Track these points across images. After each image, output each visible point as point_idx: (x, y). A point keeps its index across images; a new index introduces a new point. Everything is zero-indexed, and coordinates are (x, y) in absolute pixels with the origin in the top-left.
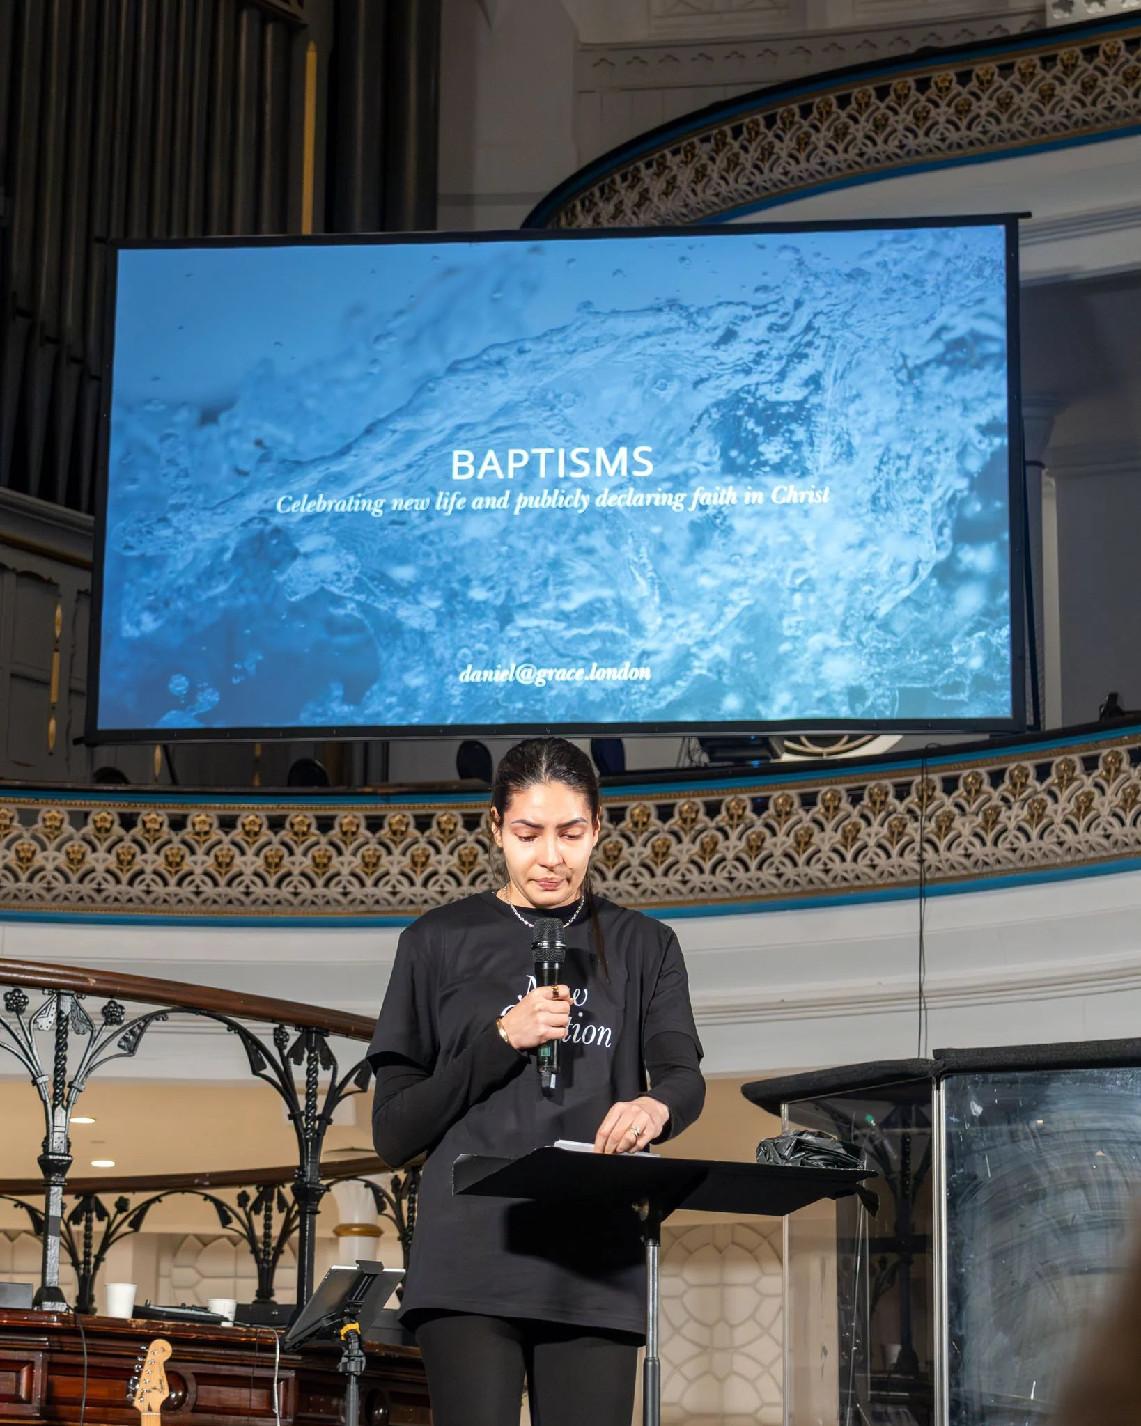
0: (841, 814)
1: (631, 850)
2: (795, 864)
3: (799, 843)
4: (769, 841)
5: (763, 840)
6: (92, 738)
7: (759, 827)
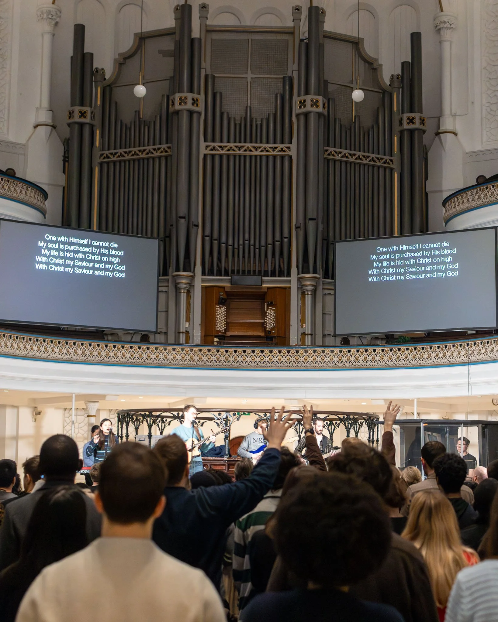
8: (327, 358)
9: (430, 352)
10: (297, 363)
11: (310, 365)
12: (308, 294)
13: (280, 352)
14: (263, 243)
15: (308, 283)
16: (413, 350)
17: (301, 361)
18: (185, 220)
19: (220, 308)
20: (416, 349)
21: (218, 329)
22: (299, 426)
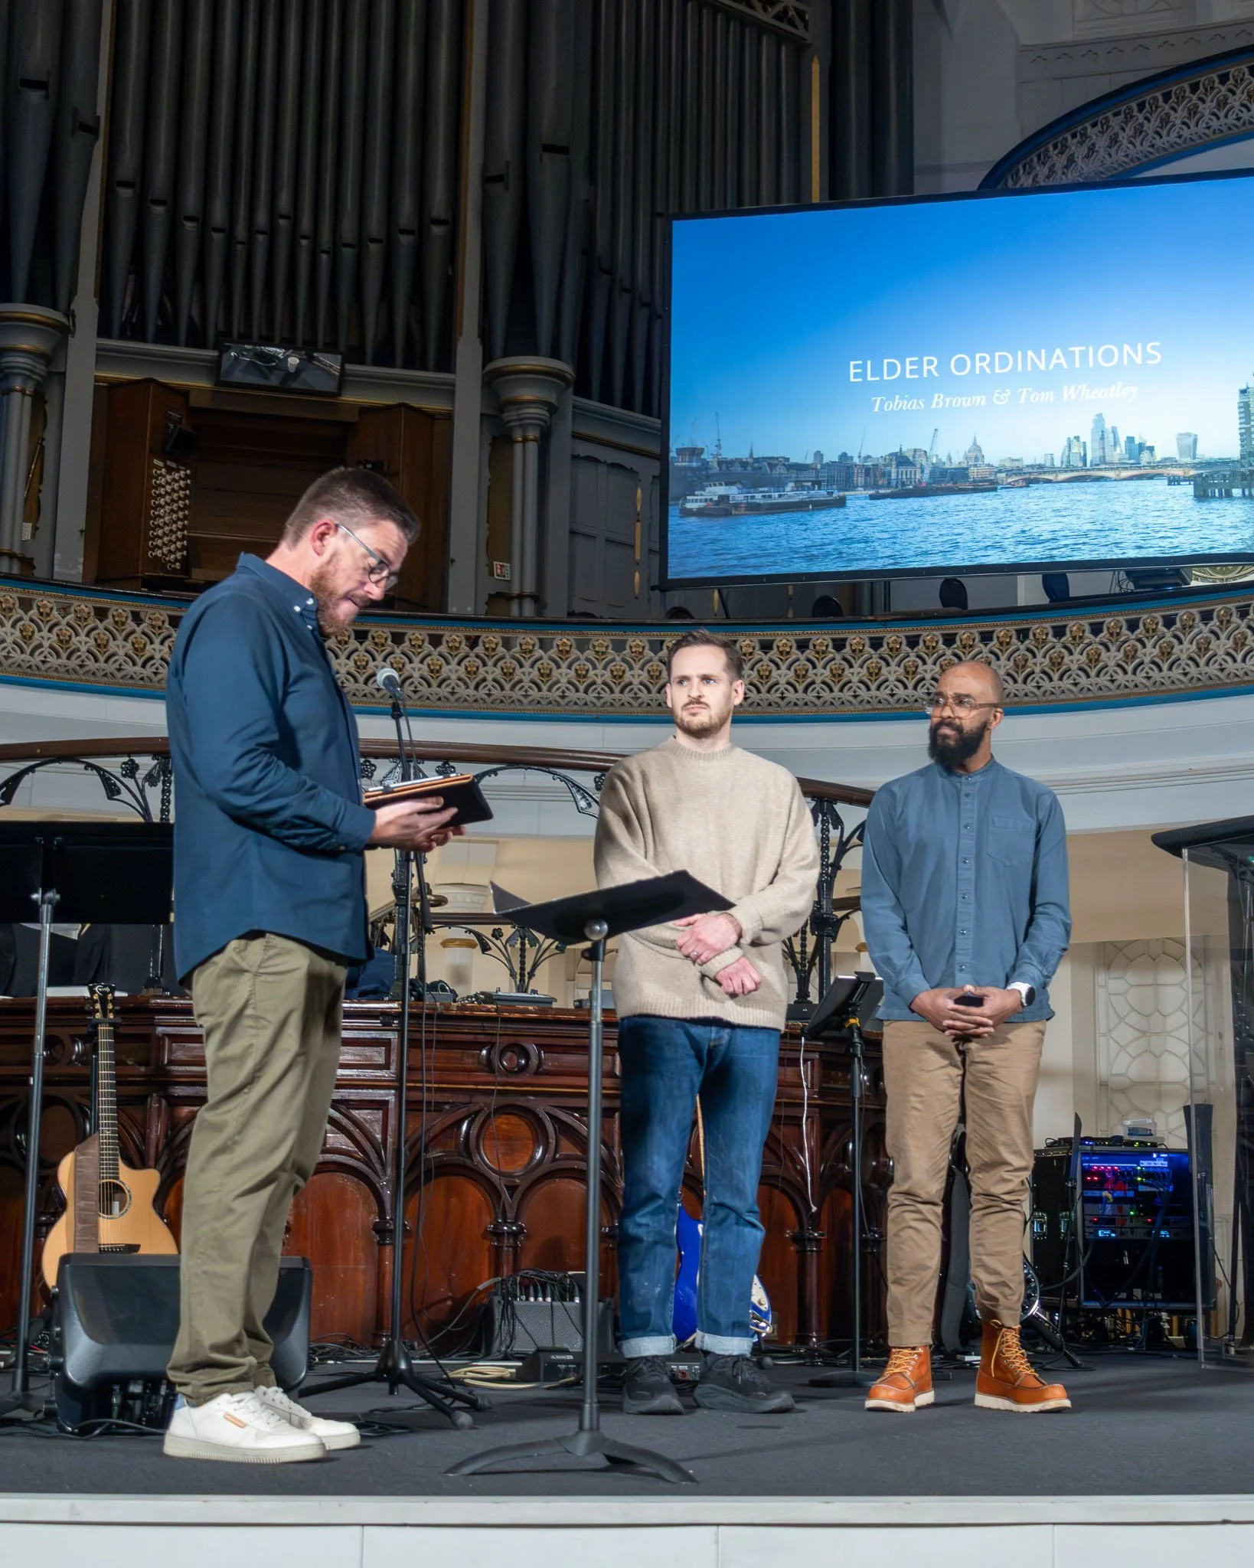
0: (1232, 626)
1: (1071, 657)
2: (1198, 665)
3: (1200, 649)
4: (1177, 648)
5: (1172, 648)
6: (665, 585)
7: (1169, 637)
8: (637, 671)
9: (1094, 646)
10: (507, 686)
11: (563, 697)
12: (525, 440)
13: (436, 641)
14: (348, 232)
15: (527, 394)
16: (1014, 640)
17: (526, 679)
18: (47, 97)
19: (170, 470)
20: (1026, 637)
21: (159, 553)
22: (523, 944)
